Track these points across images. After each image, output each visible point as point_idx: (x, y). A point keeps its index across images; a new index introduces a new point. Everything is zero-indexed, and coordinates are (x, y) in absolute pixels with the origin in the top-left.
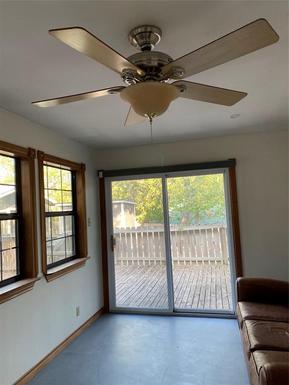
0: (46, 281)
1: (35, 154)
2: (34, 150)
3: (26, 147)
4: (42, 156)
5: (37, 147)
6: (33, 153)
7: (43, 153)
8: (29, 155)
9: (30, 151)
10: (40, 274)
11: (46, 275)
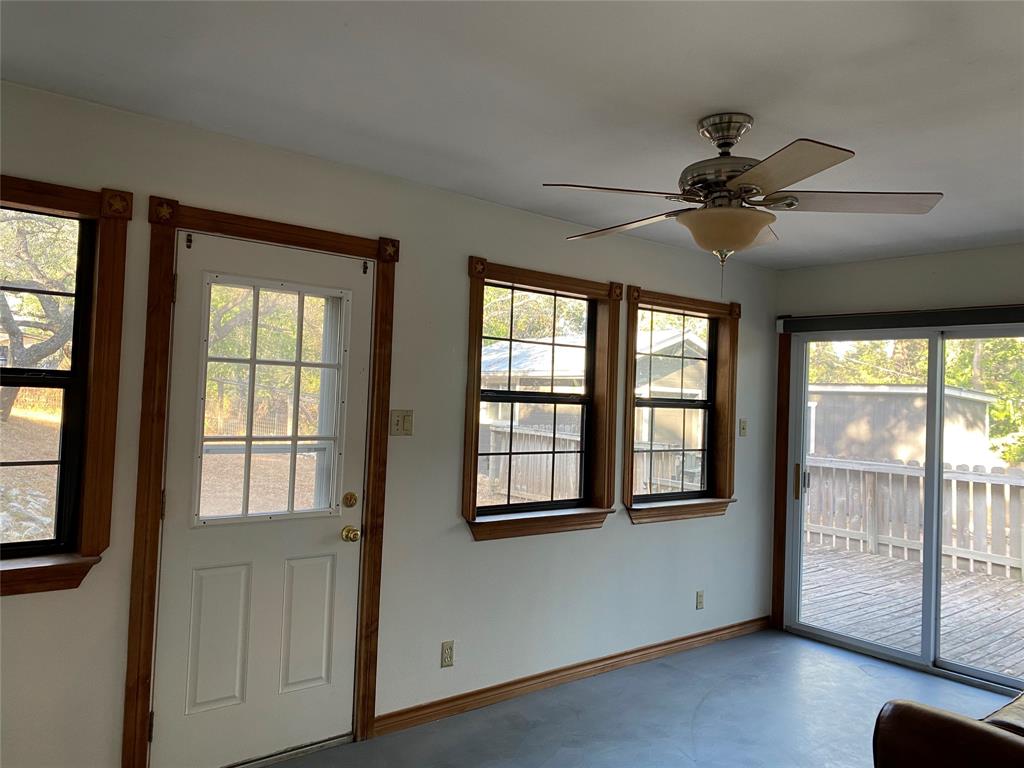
0: (629, 521)
1: (621, 293)
2: (620, 286)
3: (604, 282)
4: (636, 294)
5: (626, 279)
6: (618, 291)
7: (638, 289)
8: (609, 295)
9: (613, 289)
10: (617, 505)
11: (629, 510)
